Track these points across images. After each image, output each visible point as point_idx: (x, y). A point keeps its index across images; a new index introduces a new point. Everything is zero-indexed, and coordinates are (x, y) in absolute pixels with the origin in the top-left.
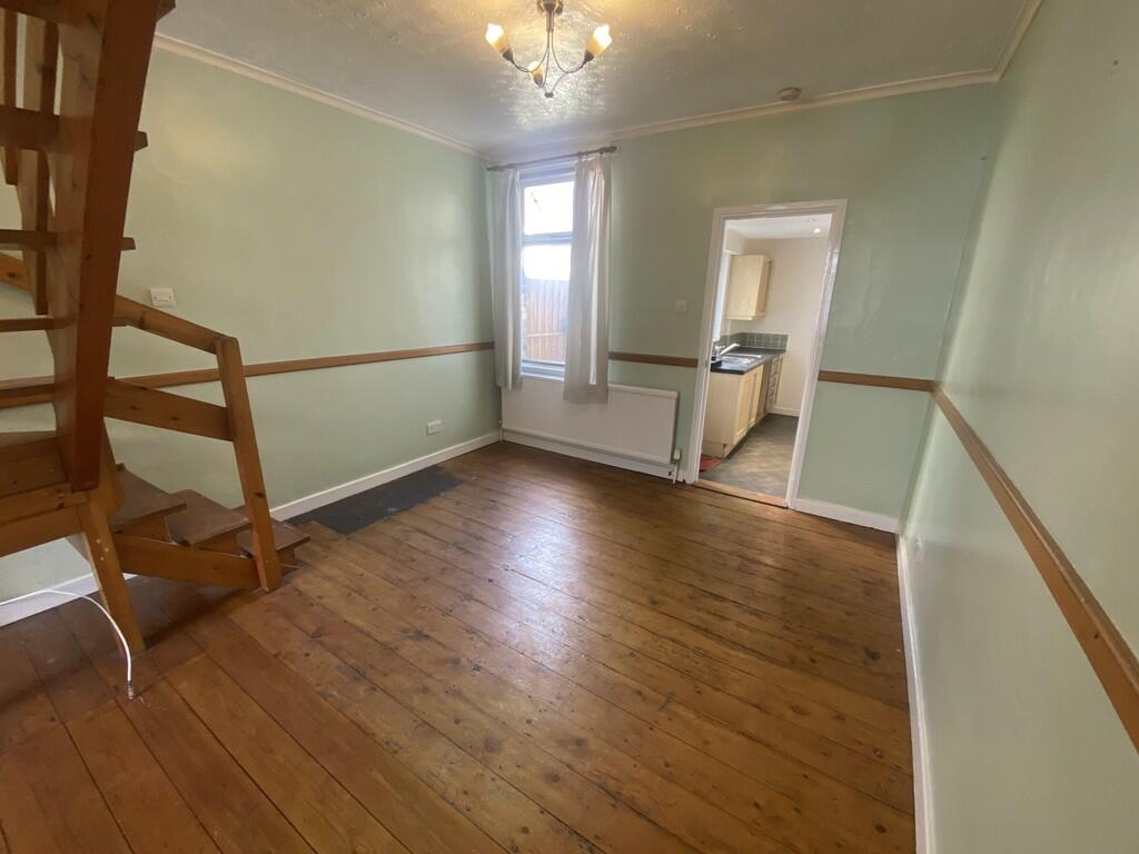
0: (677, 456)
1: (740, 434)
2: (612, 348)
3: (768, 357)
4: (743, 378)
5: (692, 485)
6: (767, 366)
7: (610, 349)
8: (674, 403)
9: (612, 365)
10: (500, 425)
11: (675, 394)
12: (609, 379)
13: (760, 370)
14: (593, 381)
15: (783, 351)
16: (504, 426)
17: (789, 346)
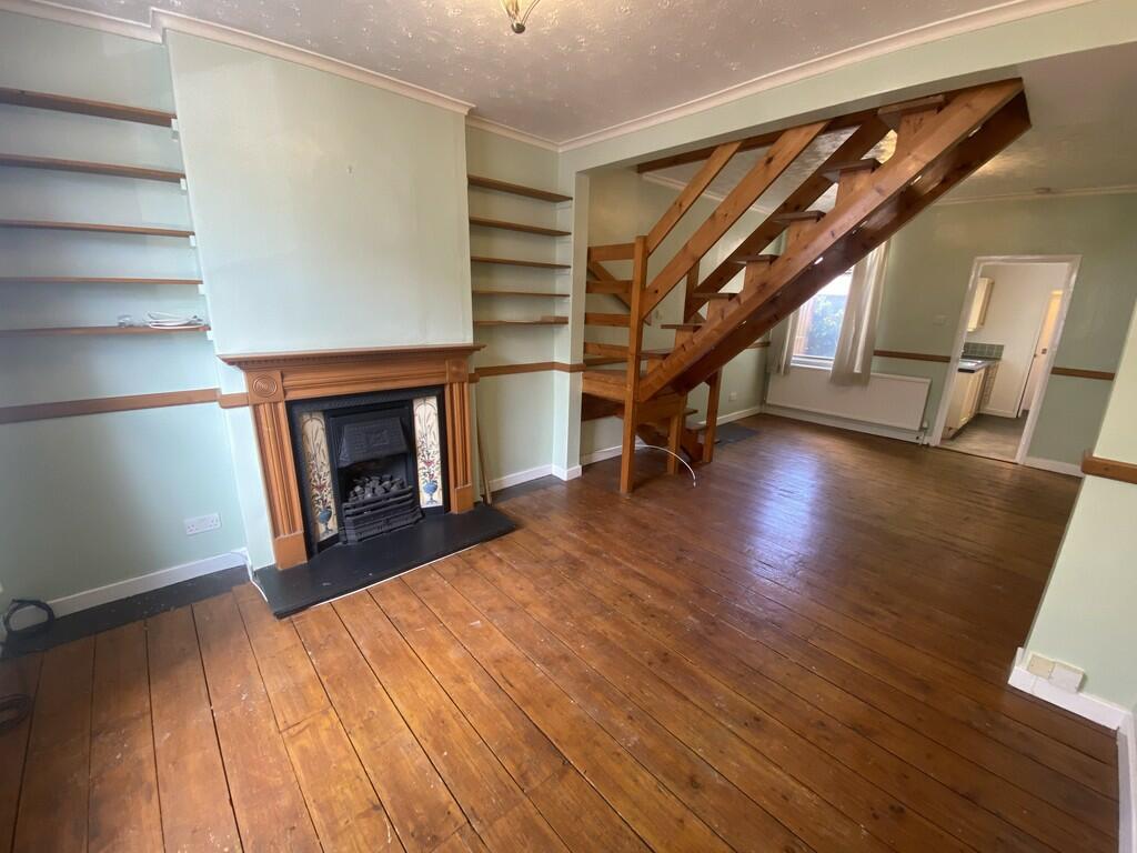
0: (925, 425)
1: (964, 420)
2: (878, 347)
3: (987, 363)
4: (972, 376)
5: (936, 447)
6: (988, 369)
7: (876, 348)
8: (927, 388)
9: (876, 361)
10: (765, 402)
11: (929, 381)
12: (872, 369)
13: (982, 372)
14: (857, 370)
15: (999, 359)
16: (768, 402)
17: (1004, 356)
